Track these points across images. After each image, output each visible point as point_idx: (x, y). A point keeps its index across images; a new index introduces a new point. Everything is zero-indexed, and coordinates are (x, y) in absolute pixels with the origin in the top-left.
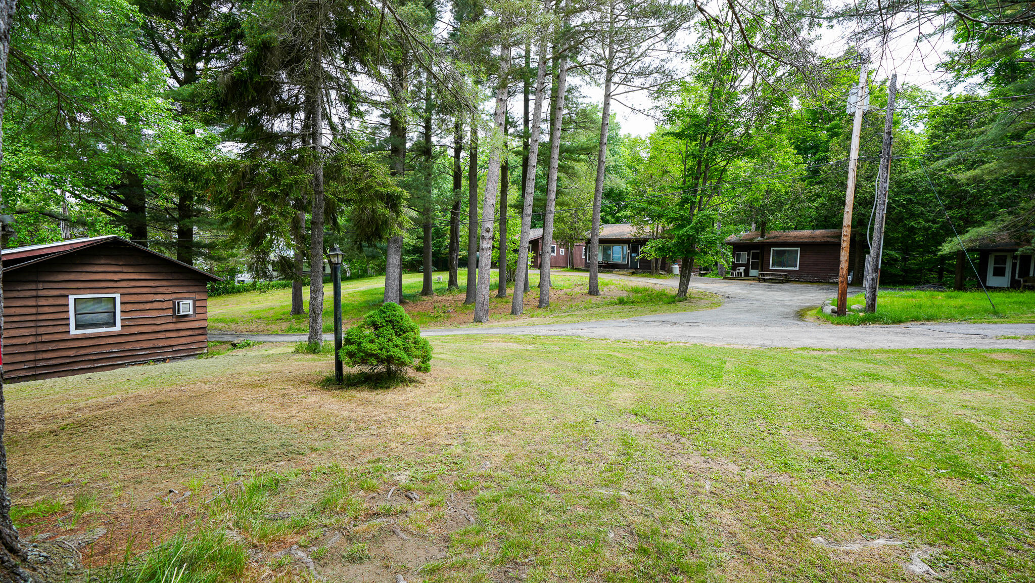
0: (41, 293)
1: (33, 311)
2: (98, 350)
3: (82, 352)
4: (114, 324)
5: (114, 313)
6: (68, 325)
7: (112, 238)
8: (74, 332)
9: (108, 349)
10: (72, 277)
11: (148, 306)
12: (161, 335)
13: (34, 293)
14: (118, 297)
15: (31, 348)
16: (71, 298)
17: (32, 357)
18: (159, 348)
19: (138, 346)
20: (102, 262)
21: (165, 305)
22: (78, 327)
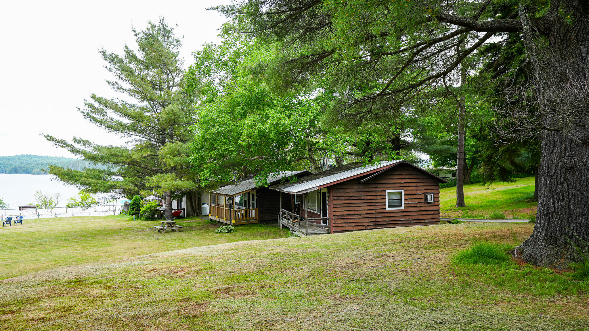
0: (378, 189)
1: (374, 198)
2: (396, 219)
3: (391, 219)
4: (401, 206)
5: (401, 200)
6: (385, 205)
7: (401, 162)
8: (388, 209)
9: (399, 219)
10: (387, 181)
11: (414, 197)
12: (420, 213)
13: (374, 189)
14: (403, 191)
15: (374, 216)
16: (387, 191)
17: (374, 220)
18: (419, 220)
19: (411, 218)
20: (397, 173)
21: (421, 196)
22: (389, 206)
